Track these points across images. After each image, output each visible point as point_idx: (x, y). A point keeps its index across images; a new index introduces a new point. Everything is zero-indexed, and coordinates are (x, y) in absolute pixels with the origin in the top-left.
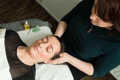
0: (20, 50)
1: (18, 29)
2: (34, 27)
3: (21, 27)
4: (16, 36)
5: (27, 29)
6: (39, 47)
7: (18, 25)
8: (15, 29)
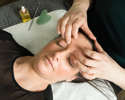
0: (20, 67)
1: (9, 22)
2: (38, 14)
3: (15, 18)
4: (7, 41)
5: (26, 20)
6: (53, 59)
7: (9, 14)
8: (4, 21)
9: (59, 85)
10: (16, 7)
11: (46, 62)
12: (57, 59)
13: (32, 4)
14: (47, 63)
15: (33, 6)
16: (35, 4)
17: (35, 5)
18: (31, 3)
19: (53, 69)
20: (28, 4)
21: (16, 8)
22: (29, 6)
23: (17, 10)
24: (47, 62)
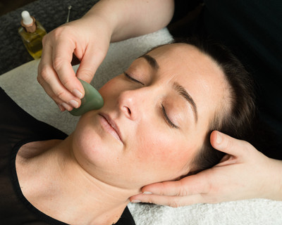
9: (156, 214)
10: (8, 24)
11: (102, 127)
12: (130, 112)
13: (51, 10)
14: (105, 128)
15: (56, 16)
16: (61, 8)
17: (60, 11)
18: (50, 8)
19: (124, 144)
20: (43, 12)
21: (9, 28)
22: (45, 16)
23: (12, 33)
24: (104, 126)
